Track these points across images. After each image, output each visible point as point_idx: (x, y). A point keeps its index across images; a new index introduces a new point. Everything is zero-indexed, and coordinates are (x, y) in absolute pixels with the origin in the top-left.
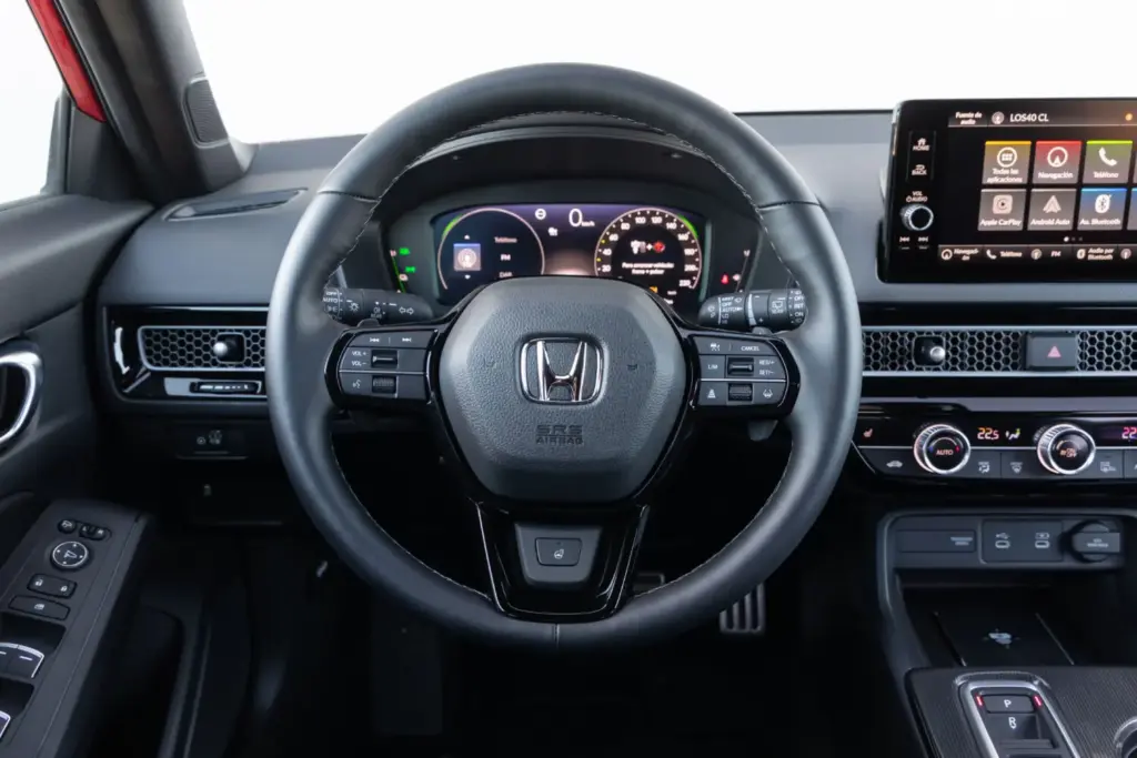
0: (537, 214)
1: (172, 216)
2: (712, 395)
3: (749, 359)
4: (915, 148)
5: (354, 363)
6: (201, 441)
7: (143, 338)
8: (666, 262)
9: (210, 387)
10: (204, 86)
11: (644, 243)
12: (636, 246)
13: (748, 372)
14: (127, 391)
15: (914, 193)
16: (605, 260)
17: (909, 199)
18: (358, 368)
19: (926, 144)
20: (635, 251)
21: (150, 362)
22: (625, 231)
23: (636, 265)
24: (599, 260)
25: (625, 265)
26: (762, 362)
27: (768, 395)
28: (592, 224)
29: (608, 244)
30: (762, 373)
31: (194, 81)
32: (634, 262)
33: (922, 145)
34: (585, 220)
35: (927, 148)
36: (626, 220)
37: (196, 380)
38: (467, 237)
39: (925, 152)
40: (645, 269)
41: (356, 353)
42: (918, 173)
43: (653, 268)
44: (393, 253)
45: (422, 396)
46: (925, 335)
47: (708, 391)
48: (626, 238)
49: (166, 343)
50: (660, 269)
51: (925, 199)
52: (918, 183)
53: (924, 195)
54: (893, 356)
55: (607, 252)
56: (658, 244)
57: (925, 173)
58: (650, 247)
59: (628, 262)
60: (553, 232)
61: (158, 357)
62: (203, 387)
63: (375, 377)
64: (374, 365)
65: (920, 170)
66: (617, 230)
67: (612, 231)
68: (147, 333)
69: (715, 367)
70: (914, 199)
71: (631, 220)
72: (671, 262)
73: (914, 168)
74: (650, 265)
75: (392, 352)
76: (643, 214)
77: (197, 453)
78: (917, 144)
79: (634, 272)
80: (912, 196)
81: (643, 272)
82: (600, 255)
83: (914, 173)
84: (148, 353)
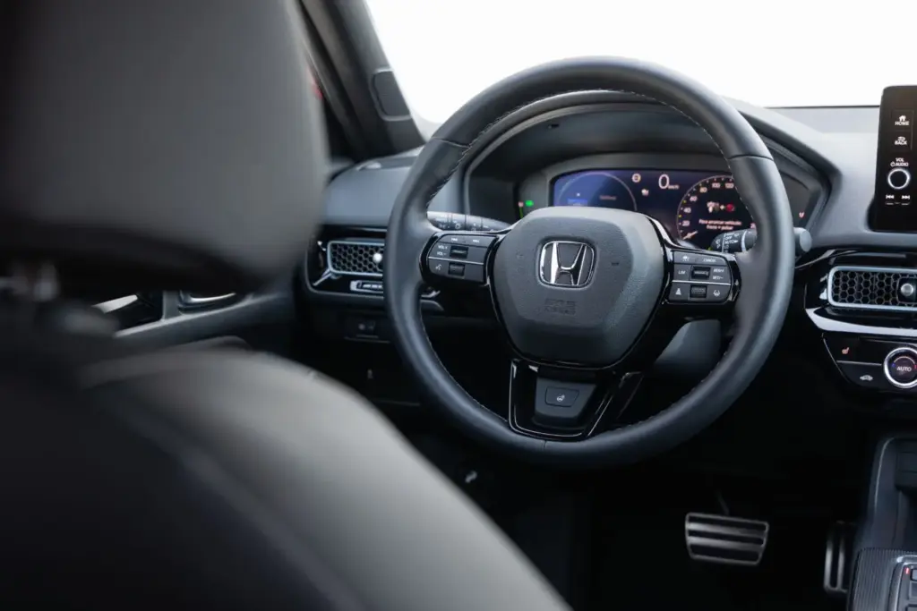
0: (634, 178)
1: (363, 169)
2: (678, 292)
3: (708, 268)
4: (897, 123)
5: (439, 253)
6: (362, 327)
7: (331, 250)
8: (735, 220)
9: (368, 286)
10: (390, 76)
11: (718, 204)
12: (711, 206)
13: (706, 277)
14: (316, 284)
15: (897, 160)
16: (685, 216)
17: (892, 164)
18: (441, 257)
19: (906, 120)
20: (711, 210)
21: (334, 267)
22: (703, 193)
23: (710, 222)
24: (680, 216)
25: (701, 221)
26: (715, 270)
27: (717, 294)
28: (677, 187)
29: (689, 204)
30: (715, 278)
31: (380, 70)
32: (709, 220)
33: (903, 121)
34: (671, 184)
35: (907, 123)
36: (705, 185)
37: (360, 282)
38: (578, 195)
39: (905, 126)
40: (717, 225)
41: (441, 247)
42: (900, 143)
43: (724, 225)
44: (521, 205)
45: (482, 280)
46: (908, 277)
47: (676, 290)
48: (703, 200)
49: (345, 254)
50: (730, 225)
51: (906, 164)
52: (900, 152)
53: (905, 161)
54: (880, 293)
55: (688, 210)
56: (729, 206)
57: (905, 143)
58: (722, 207)
59: (705, 219)
60: (645, 192)
61: (339, 264)
62: (365, 286)
63: (451, 263)
64: (453, 255)
65: (901, 141)
66: (697, 193)
67: (693, 193)
68: (334, 246)
69: (683, 272)
70: (897, 164)
71: (708, 185)
72: (739, 220)
73: (897, 139)
74: (722, 223)
75: (465, 248)
76: (719, 181)
77: (358, 336)
78: (899, 120)
79: (708, 227)
80: (896, 162)
81: (715, 228)
82: (682, 212)
83: (896, 143)
84: (333, 261)
